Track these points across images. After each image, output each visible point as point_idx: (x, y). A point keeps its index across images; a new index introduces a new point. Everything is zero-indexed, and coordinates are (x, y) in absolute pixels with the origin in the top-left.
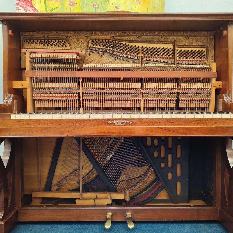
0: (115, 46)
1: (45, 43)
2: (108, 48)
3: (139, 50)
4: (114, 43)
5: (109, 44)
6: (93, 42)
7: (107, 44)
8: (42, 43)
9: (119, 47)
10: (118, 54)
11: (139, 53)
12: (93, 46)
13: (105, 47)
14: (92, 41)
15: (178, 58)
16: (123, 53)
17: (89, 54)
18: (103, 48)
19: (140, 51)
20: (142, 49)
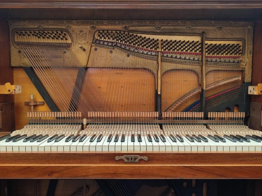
0: (128, 39)
1: (41, 35)
2: (119, 41)
3: (158, 44)
4: (126, 35)
5: (120, 36)
6: (100, 34)
7: (117, 37)
8: (36, 36)
9: (133, 40)
10: (132, 49)
11: (158, 47)
12: (100, 39)
13: (115, 39)
14: (99, 32)
15: (207, 53)
16: (137, 48)
17: (96, 49)
18: (113, 41)
19: (160, 45)
20: (162, 42)
